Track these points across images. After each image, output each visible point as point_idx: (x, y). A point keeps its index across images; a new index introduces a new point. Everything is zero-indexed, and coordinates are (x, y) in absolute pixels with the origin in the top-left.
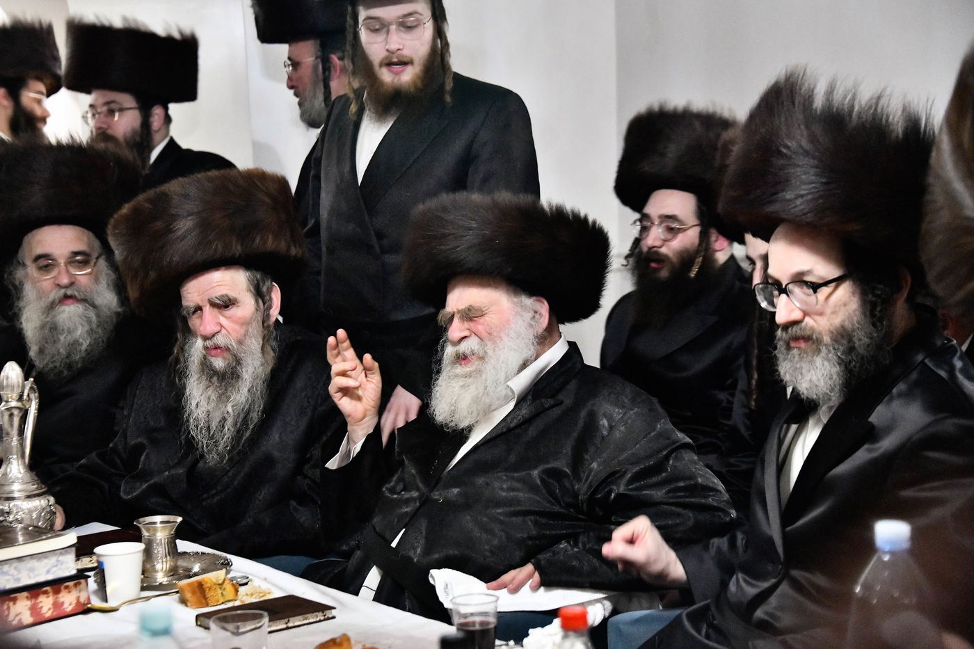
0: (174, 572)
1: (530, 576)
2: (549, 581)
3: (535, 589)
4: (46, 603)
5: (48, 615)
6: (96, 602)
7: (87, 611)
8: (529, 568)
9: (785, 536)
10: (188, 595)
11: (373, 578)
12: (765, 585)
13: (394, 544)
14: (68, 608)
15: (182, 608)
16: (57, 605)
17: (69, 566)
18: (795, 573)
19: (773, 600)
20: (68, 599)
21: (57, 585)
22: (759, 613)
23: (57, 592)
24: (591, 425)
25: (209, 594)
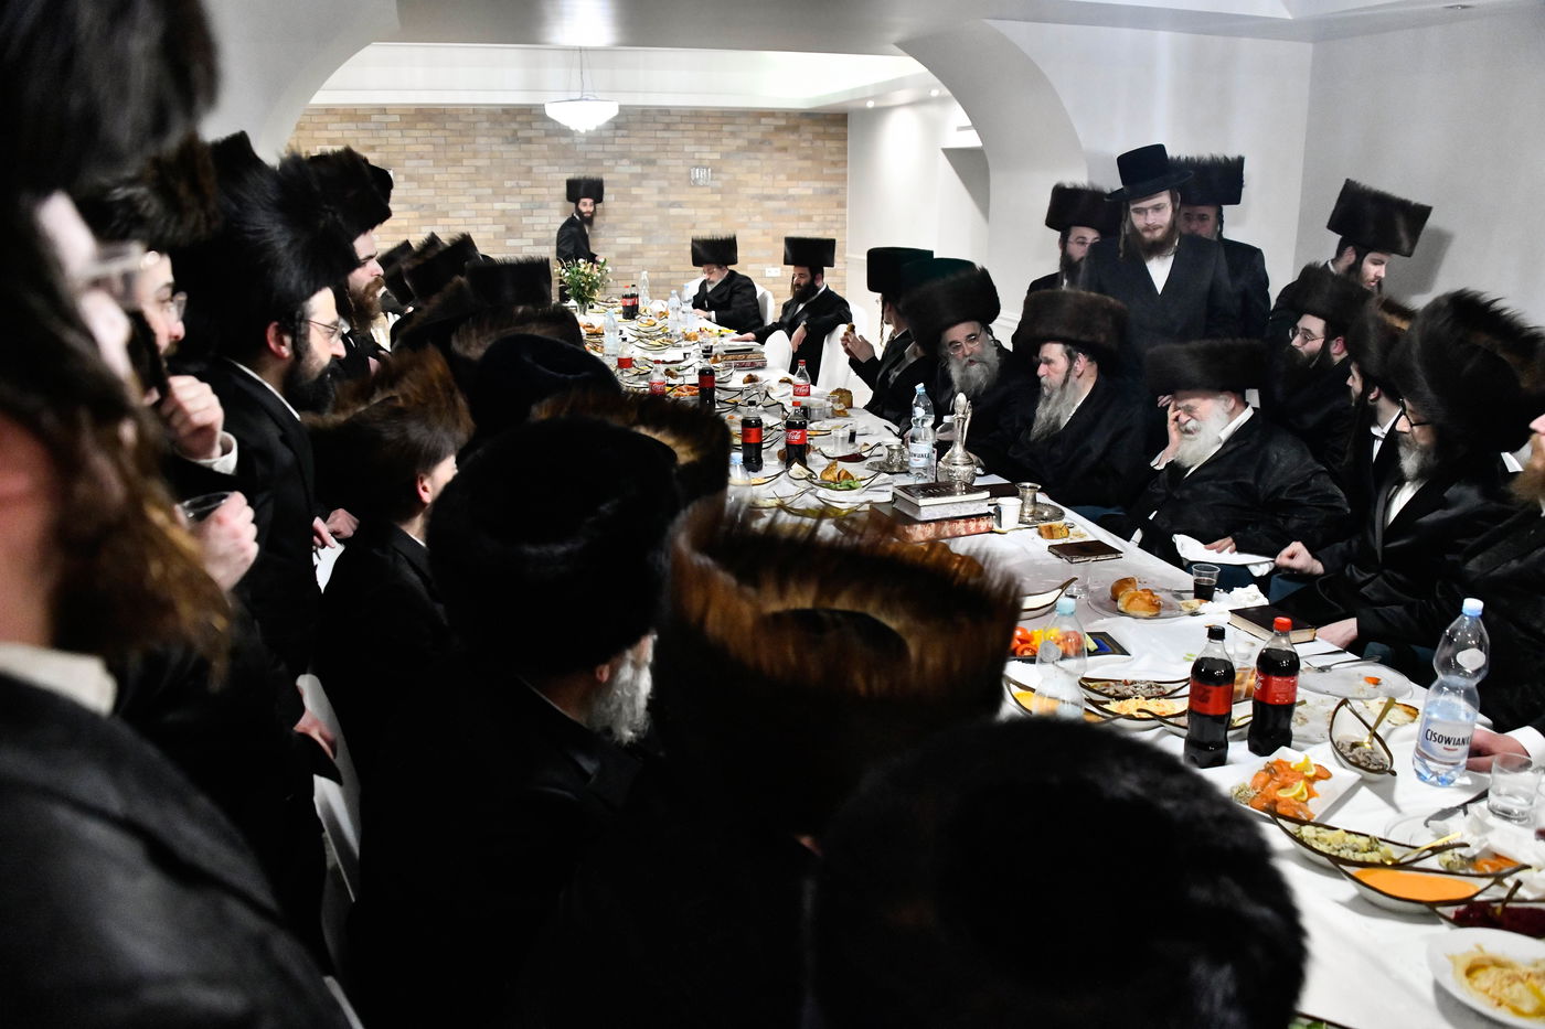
0: (1032, 515)
1: (1230, 544)
2: (1240, 549)
3: (1231, 552)
4: (972, 525)
5: (973, 531)
6: (996, 528)
7: (992, 532)
8: (1230, 540)
9: (1384, 551)
10: (1043, 532)
11: (1138, 535)
12: (1369, 576)
13: (1151, 518)
14: (983, 529)
15: (1039, 537)
16: (977, 527)
17: (985, 509)
18: (1387, 571)
19: (1371, 586)
20: (983, 525)
21: (978, 517)
22: (1363, 590)
23: (978, 521)
24: (1266, 458)
25: (1055, 533)
